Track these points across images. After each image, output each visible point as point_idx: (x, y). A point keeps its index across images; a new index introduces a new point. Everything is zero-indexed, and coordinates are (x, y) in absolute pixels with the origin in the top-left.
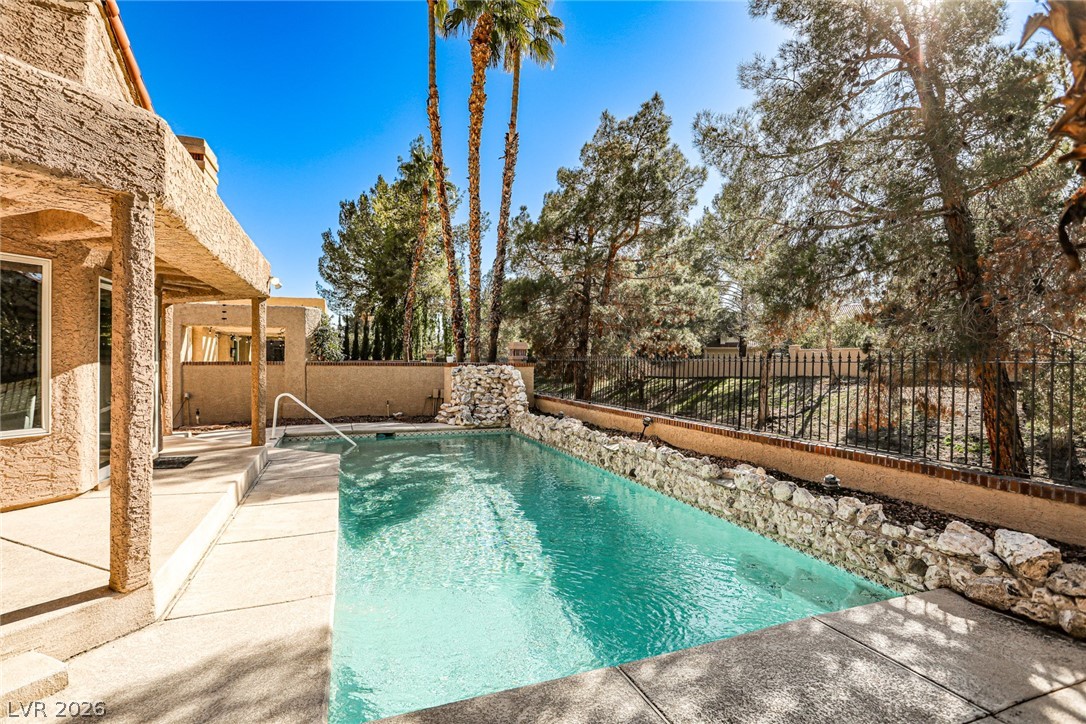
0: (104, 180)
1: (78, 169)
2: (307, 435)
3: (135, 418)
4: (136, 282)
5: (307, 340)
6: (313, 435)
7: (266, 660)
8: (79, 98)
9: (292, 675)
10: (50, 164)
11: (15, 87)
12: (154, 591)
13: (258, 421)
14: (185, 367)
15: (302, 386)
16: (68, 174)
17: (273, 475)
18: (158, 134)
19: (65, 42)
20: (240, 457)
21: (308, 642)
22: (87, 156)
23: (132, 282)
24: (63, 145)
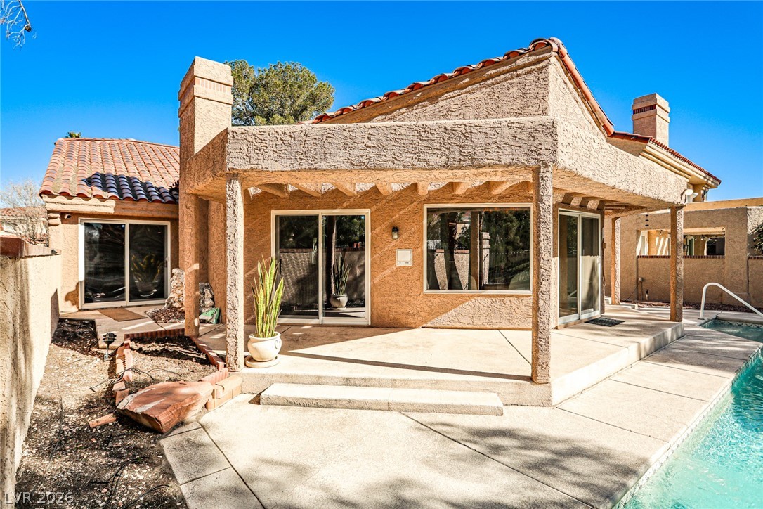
0: (526, 162)
1: (515, 161)
2: (740, 321)
3: (541, 289)
4: (542, 214)
5: (750, 237)
6: (747, 322)
7: (595, 456)
8: (514, 125)
9: (601, 473)
10: (503, 162)
11: (489, 132)
12: (552, 388)
13: (675, 302)
14: (639, 259)
15: (744, 278)
16: (510, 165)
17: (682, 346)
18: (553, 127)
19: (539, 86)
20: (654, 327)
21: (627, 461)
22: (518, 152)
23: (540, 214)
24: (509, 151)
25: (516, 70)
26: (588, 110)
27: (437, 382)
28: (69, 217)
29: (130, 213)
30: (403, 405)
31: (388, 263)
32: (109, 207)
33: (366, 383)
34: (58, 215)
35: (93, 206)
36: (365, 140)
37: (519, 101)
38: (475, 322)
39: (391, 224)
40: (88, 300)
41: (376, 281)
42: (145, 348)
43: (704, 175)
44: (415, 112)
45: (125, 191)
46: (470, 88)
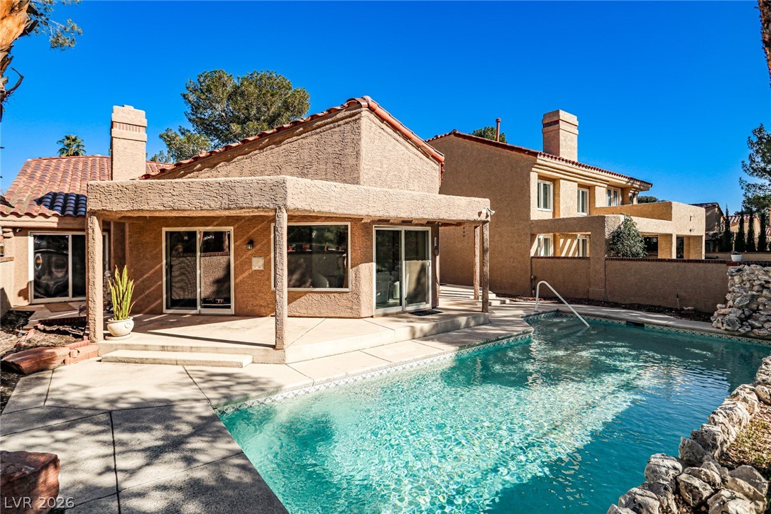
0: (268, 206)
1: (261, 205)
5: (607, 241)
8: (261, 182)
10: (254, 206)
11: (245, 186)
12: (286, 353)
14: (535, 260)
15: (602, 276)
16: (259, 207)
18: (284, 183)
19: (354, 133)
22: (263, 199)
24: (258, 198)
25: (337, 122)
26: (413, 146)
27: (217, 348)
28: (20, 231)
29: (70, 227)
30: (184, 361)
31: (246, 267)
32: (53, 222)
33: (174, 349)
34: (11, 230)
35: (39, 222)
36: (172, 191)
37: (340, 145)
38: (309, 312)
39: (248, 238)
40: (36, 297)
41: (238, 281)
42: (48, 328)
43: (627, 180)
44: (265, 153)
45: (68, 208)
46: (304, 135)
